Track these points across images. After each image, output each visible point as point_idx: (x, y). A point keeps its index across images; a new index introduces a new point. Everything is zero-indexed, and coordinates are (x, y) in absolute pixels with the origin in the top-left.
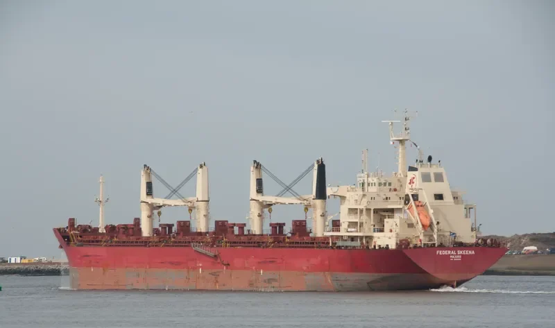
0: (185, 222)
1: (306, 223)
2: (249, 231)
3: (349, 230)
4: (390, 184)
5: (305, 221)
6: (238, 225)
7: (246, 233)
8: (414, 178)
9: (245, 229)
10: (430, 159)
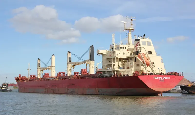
0: (47, 73)
1: (86, 70)
2: (66, 75)
3: (107, 68)
4: (125, 48)
5: (86, 69)
6: (62, 73)
7: (65, 75)
8: (138, 44)
9: (65, 74)
10: (144, 35)
